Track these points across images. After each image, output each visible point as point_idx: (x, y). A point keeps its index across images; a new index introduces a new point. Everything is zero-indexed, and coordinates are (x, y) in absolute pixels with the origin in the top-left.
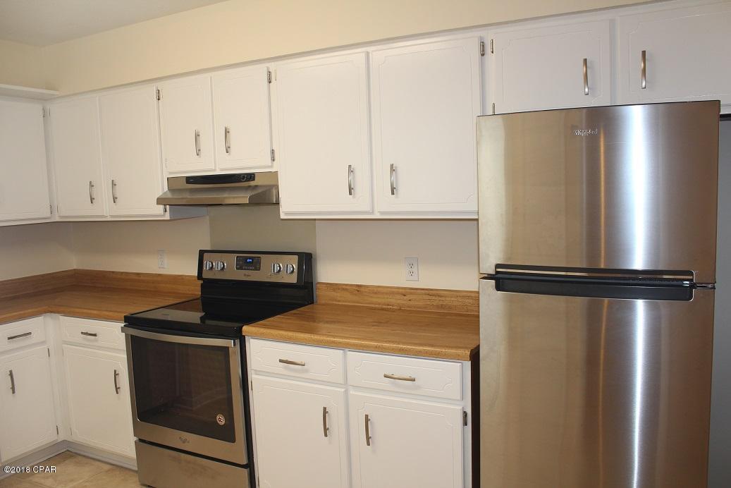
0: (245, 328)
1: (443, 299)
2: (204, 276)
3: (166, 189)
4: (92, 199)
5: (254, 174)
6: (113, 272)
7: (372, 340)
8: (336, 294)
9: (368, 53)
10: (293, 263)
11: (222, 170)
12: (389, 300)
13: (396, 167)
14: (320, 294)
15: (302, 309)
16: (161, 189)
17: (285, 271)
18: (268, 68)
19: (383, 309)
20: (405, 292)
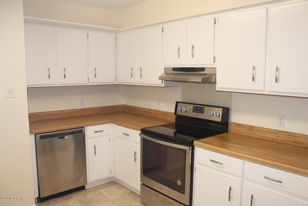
0: (195, 142)
1: (297, 138)
2: (177, 113)
3: (163, 73)
4: (132, 75)
5: (204, 68)
6: (139, 107)
7: (259, 157)
8: (239, 129)
9: (267, 8)
10: (220, 111)
11: (189, 65)
12: (267, 135)
13: (279, 68)
14: (231, 128)
15: (222, 134)
16: (161, 72)
17: (216, 115)
18: (214, 17)
19: (263, 139)
20: (276, 132)
